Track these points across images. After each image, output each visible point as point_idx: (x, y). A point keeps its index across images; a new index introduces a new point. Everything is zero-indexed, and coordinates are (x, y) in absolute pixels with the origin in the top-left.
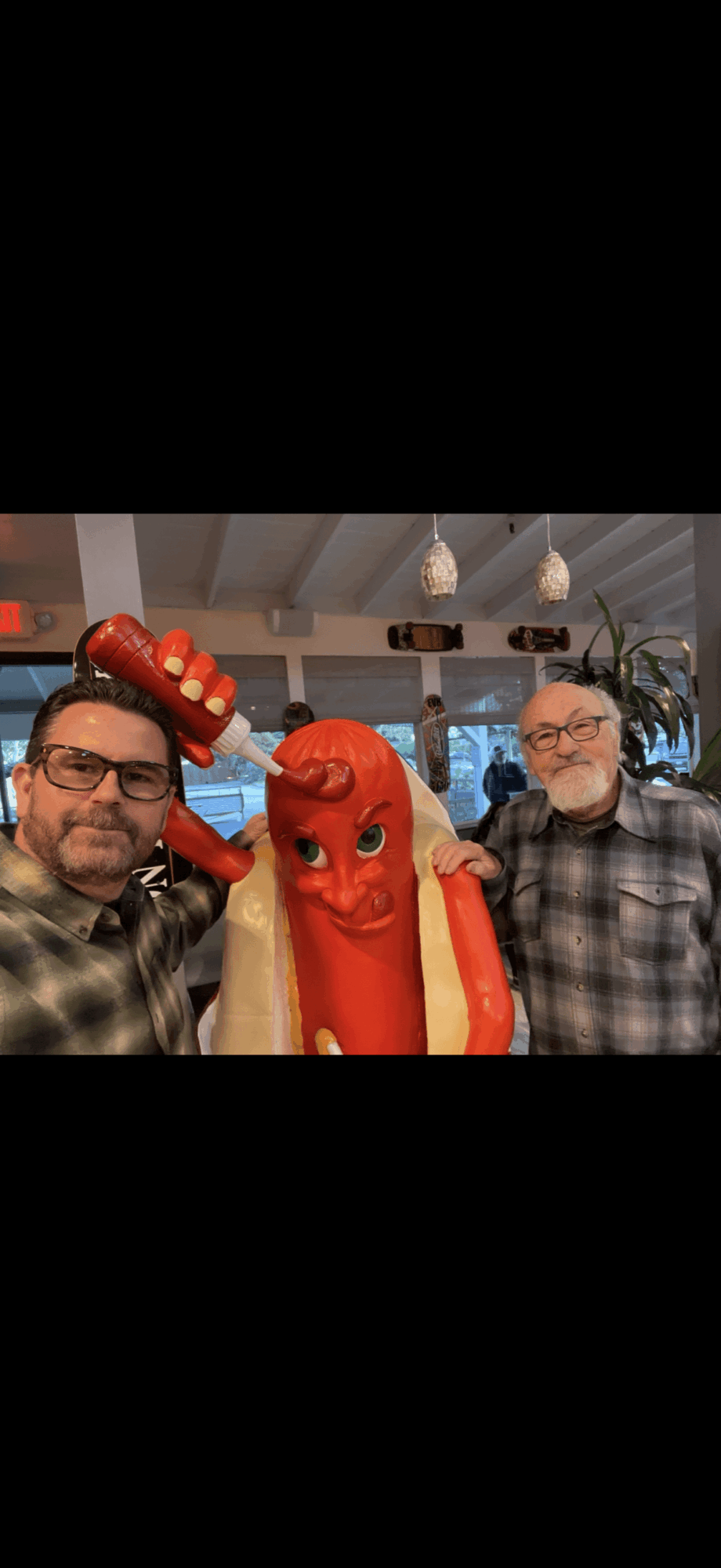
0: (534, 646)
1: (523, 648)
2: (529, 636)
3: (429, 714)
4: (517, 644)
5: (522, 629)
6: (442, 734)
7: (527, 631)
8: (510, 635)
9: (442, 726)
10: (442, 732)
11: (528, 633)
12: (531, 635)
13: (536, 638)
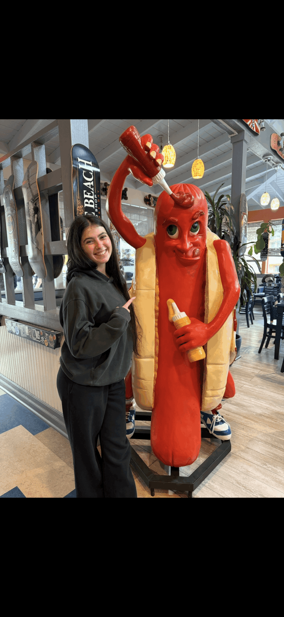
0: (154, 205)
1: (150, 204)
2: (152, 200)
3: (113, 229)
4: (148, 202)
5: (150, 196)
6: (118, 239)
7: (151, 197)
8: (145, 198)
9: (118, 235)
10: (118, 238)
11: (152, 198)
12: (153, 200)
13: (155, 201)
